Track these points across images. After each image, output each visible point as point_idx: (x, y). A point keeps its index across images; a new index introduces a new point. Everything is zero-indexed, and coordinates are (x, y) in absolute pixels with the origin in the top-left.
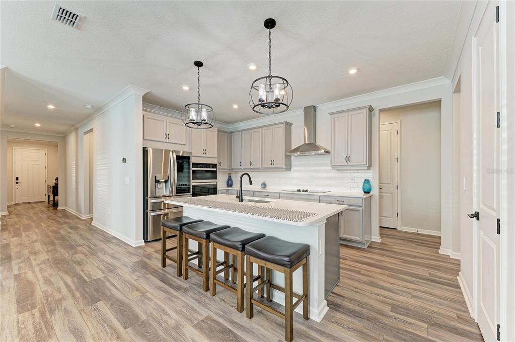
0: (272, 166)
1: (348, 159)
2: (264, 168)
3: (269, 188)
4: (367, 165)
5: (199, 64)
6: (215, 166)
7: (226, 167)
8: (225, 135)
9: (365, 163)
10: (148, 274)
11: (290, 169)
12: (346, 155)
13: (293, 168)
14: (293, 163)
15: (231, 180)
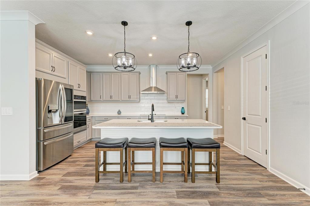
1: (177, 97)
2: (123, 101)
3: (123, 114)
5: (125, 23)
10: (93, 191)
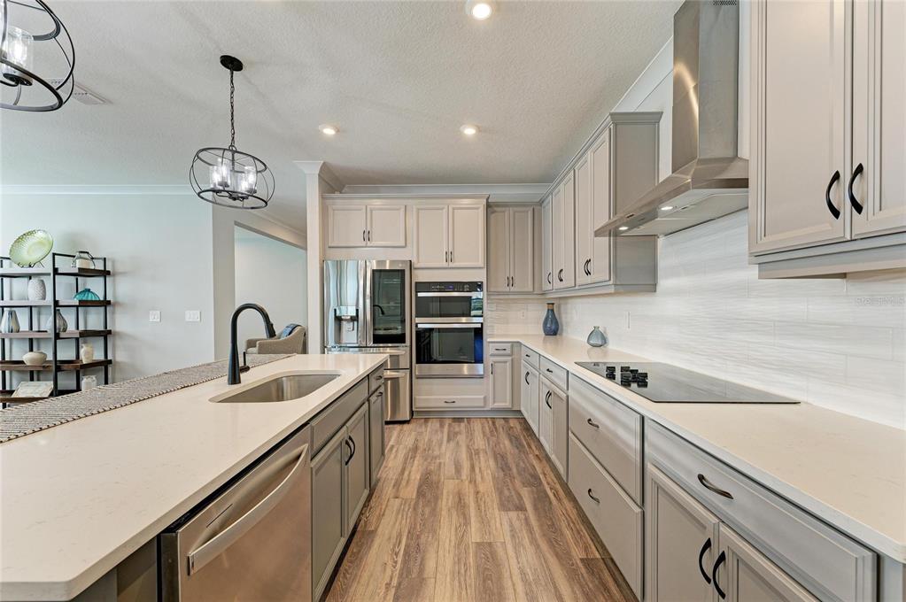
0: (589, 279)
7: (530, 288)
8: (526, 212)
11: (655, 285)
12: (840, 166)
13: (663, 283)
15: (555, 321)
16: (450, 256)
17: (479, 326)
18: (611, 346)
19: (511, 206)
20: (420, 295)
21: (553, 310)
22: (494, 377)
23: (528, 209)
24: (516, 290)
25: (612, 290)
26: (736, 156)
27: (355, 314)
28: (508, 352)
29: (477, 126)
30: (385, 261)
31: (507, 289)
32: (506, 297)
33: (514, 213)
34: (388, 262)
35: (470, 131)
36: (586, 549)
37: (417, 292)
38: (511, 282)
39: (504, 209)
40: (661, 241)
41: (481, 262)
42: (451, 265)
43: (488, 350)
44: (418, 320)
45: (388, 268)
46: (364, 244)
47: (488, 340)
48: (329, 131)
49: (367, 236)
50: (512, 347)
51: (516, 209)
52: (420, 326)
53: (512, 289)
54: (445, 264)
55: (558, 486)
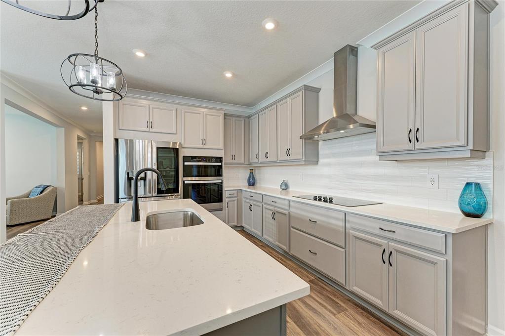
0: (289, 158)
4: (471, 147)
6: (219, 159)
7: (243, 161)
8: (241, 121)
9: (463, 143)
11: (318, 161)
12: (411, 127)
13: (321, 161)
14: (321, 152)
15: (254, 178)
16: (204, 142)
17: (221, 181)
18: (291, 189)
19: (234, 116)
20: (186, 163)
21: (252, 173)
22: (228, 209)
23: (242, 119)
24: (235, 162)
25: (303, 163)
26: (356, 114)
27: (144, 176)
28: (235, 195)
29: (233, 73)
30: (170, 142)
31: (232, 161)
32: (231, 165)
33: (235, 120)
34: (171, 143)
35: (229, 75)
36: (308, 277)
37: (184, 162)
38: (233, 157)
39: (230, 118)
40: (321, 143)
41: (221, 146)
42: (205, 147)
43: (225, 195)
44: (185, 179)
45: (171, 147)
46: (147, 130)
47: (225, 189)
48: (140, 54)
49: (150, 125)
50: (237, 192)
51: (237, 118)
52: (186, 182)
53: (234, 161)
54: (201, 146)
55: (280, 256)
